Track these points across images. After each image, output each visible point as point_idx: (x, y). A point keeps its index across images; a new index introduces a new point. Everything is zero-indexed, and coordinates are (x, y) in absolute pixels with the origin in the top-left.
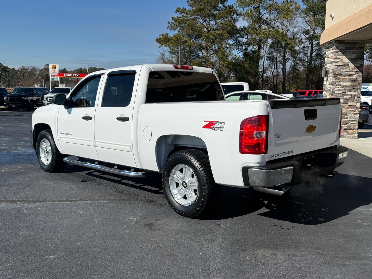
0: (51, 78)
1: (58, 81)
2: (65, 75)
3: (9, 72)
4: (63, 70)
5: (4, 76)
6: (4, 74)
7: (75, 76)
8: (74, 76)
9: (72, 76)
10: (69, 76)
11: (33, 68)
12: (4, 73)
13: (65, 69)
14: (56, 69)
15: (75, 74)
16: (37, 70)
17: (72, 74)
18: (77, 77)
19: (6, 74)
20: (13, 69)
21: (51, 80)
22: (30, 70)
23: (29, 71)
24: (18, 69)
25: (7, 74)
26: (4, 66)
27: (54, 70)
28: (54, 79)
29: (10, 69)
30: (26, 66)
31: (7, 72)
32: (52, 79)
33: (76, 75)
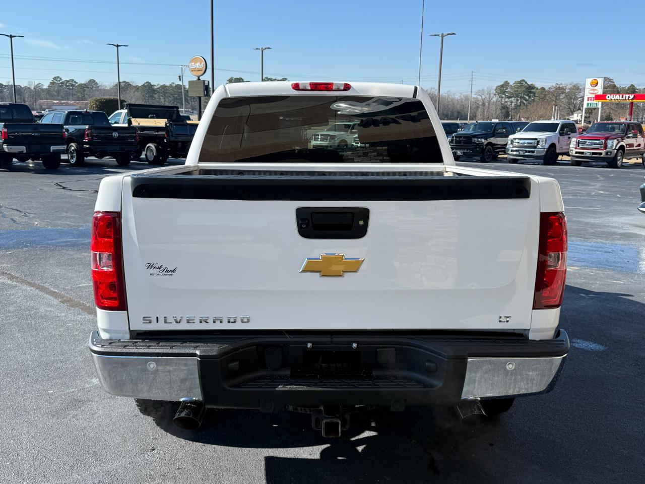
0: (586, 102)
1: (598, 108)
2: (608, 97)
3: (535, 93)
4: (628, 88)
5: (526, 100)
6: (527, 98)
7: (627, 98)
8: (624, 98)
9: (621, 99)
10: (614, 100)
11: (574, 86)
12: (527, 95)
13: (632, 86)
14: (597, 87)
15: (627, 96)
16: (580, 89)
17: (621, 96)
18: (631, 101)
19: (530, 97)
20: (543, 89)
21: (585, 106)
22: (569, 89)
23: (567, 91)
24: (549, 88)
25: (533, 98)
26: (530, 83)
27: (593, 88)
28: (591, 105)
29: (537, 88)
30: (563, 83)
31: (532, 94)
32: (588, 104)
33: (629, 97)
